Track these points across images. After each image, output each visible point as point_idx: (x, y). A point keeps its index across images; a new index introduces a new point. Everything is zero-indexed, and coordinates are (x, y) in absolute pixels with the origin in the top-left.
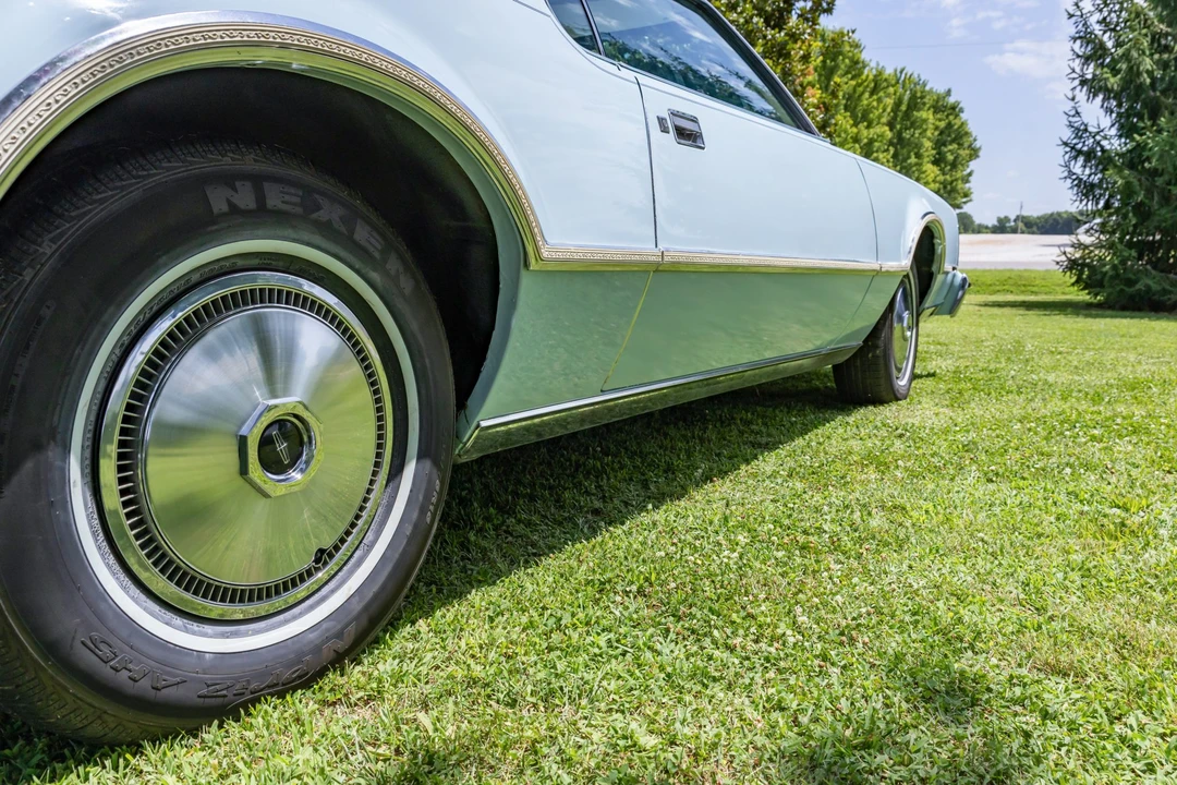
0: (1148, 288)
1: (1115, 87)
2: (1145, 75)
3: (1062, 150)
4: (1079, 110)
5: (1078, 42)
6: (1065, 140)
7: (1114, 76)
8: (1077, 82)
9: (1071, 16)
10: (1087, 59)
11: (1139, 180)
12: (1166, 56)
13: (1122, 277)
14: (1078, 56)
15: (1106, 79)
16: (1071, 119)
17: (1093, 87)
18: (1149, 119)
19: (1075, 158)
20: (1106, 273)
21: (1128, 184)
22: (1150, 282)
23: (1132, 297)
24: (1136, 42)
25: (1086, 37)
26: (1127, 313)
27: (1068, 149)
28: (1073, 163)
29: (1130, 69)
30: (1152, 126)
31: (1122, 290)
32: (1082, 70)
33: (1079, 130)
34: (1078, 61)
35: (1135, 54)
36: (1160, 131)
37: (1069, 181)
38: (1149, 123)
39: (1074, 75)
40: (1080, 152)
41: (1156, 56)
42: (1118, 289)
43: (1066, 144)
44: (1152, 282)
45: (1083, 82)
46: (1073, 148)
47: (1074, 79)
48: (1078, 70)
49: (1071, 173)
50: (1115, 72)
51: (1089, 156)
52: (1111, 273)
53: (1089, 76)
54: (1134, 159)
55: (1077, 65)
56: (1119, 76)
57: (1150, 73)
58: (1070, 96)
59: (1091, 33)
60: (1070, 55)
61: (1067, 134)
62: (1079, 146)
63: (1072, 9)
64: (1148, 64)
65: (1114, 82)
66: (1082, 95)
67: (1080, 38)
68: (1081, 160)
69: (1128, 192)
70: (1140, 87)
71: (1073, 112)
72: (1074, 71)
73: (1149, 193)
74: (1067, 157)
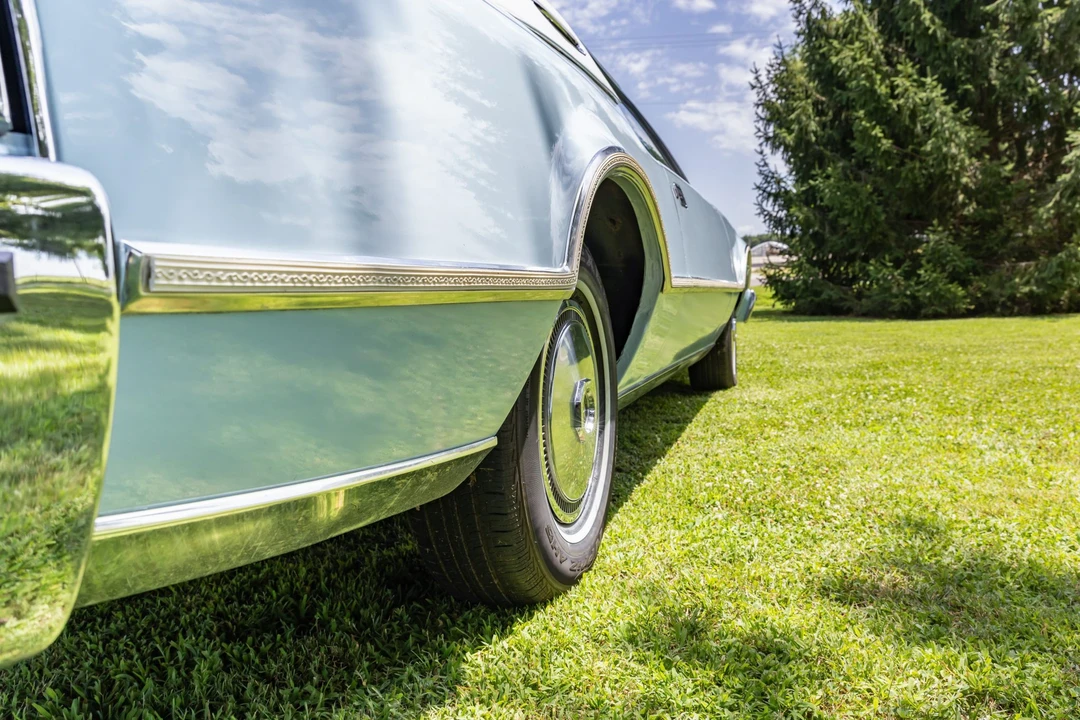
0: (831, 297)
1: (792, 143)
2: (812, 135)
3: (757, 193)
4: (767, 161)
5: (761, 108)
6: (758, 184)
7: (790, 134)
8: (762, 140)
9: (753, 87)
10: (769, 121)
11: (814, 215)
12: (824, 118)
13: (810, 289)
14: (761, 119)
15: (784, 138)
16: (761, 168)
17: (775, 142)
18: (820, 168)
19: (768, 199)
20: (799, 286)
21: (807, 219)
22: (831, 293)
23: (819, 305)
24: (804, 109)
25: (767, 105)
26: (817, 317)
27: (761, 192)
28: (765, 202)
29: (801, 129)
30: (822, 173)
31: (812, 301)
32: (765, 129)
33: (767, 176)
34: (761, 122)
35: (804, 118)
36: (828, 177)
37: (762, 216)
38: (819, 172)
39: (760, 134)
40: (770, 194)
41: (817, 119)
42: (809, 299)
43: (758, 188)
44: (831, 292)
45: (768, 139)
46: (764, 191)
47: (760, 137)
48: (762, 129)
49: (763, 210)
50: (790, 131)
51: (776, 196)
52: (803, 287)
53: (771, 135)
54: (809, 197)
55: (761, 125)
56: (794, 135)
57: (815, 133)
58: (759, 150)
59: (769, 101)
60: (755, 118)
61: (759, 180)
62: (769, 189)
63: (754, 82)
64: (813, 126)
65: (790, 139)
66: (767, 150)
67: (762, 104)
68: (771, 199)
69: (806, 224)
70: (808, 142)
71: (762, 163)
72: (759, 130)
73: (822, 226)
74: (760, 198)
